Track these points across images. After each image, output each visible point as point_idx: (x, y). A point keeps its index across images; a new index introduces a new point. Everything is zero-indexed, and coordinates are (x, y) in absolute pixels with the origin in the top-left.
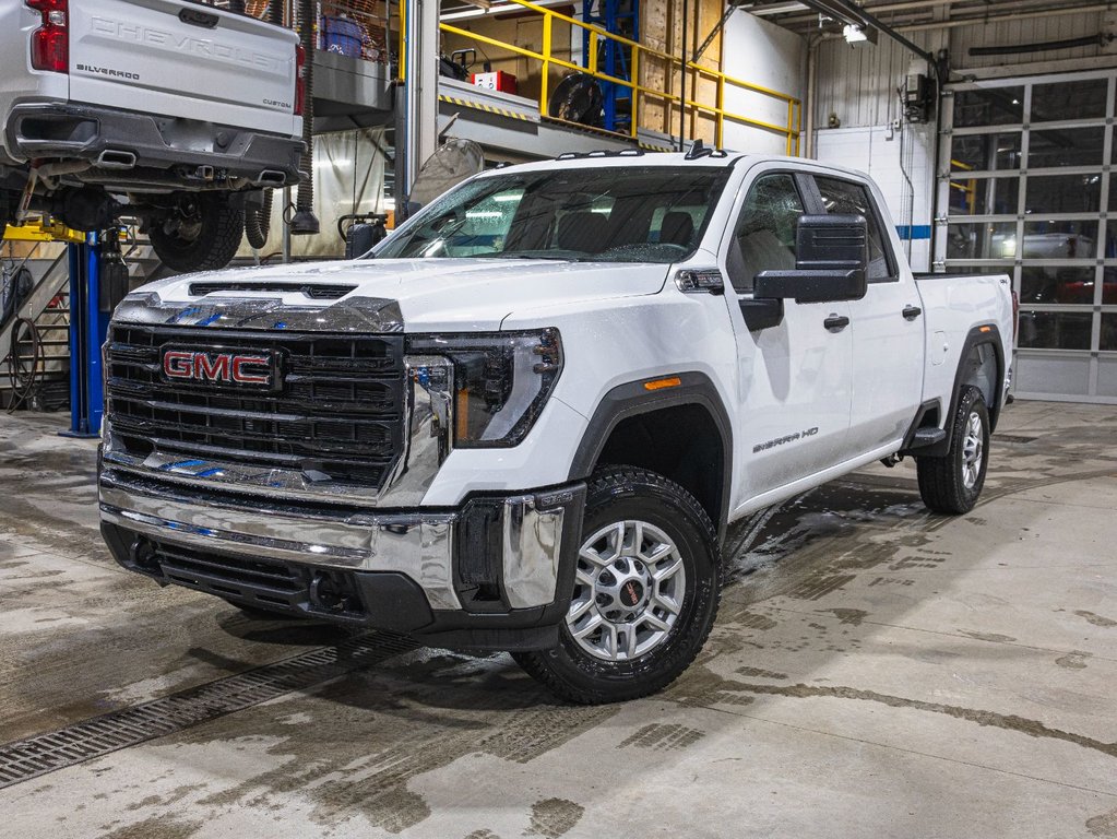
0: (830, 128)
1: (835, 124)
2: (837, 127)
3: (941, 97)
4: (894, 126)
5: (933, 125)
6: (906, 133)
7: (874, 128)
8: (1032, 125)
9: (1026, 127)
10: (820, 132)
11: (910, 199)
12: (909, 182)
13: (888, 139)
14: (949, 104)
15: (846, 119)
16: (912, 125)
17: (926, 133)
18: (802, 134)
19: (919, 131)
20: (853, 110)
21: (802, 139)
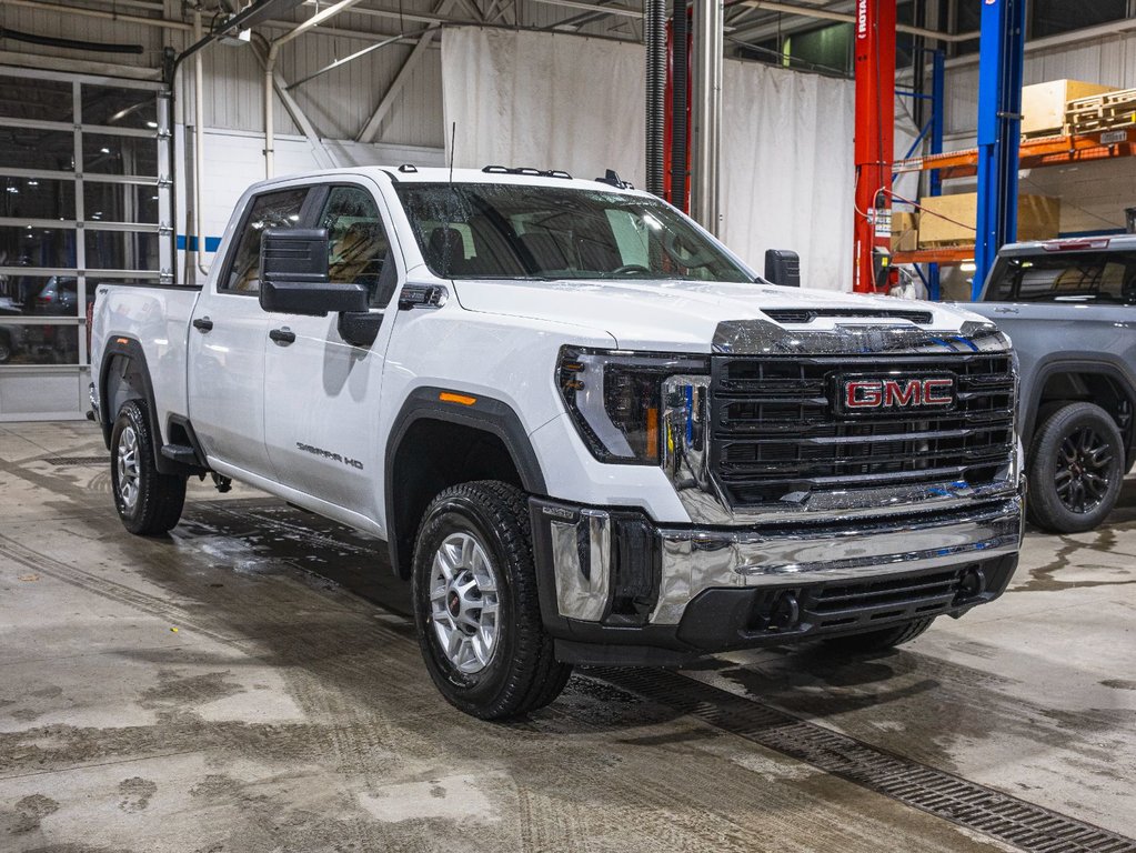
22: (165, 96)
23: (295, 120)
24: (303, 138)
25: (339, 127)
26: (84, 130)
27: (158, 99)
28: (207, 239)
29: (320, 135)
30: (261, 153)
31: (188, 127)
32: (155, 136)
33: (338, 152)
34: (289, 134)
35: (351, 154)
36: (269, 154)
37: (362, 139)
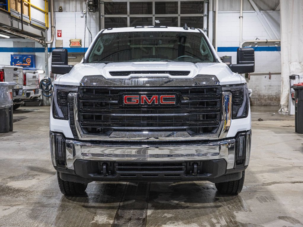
0: (59, 11)
1: (61, 10)
2: (62, 12)
3: (100, 3)
4: (84, 13)
5: (98, 13)
6: (88, 15)
7: (76, 13)
8: (130, 15)
9: (128, 16)
10: (56, 13)
11: (91, 38)
12: (90, 33)
13: (82, 17)
14: (103, 6)
15: (65, 9)
16: (90, 13)
17: (95, 16)
18: (49, 13)
19: (92, 15)
20: (67, 6)
21: (49, 15)
22: (206, 3)
23: (252, 6)
24: (254, 11)
25: (268, 6)
26: (181, 16)
27: (204, 4)
28: (218, 48)
29: (260, 9)
30: (239, 17)
31: (214, 12)
32: (203, 16)
33: (267, 15)
34: (250, 10)
35: (272, 15)
36: (241, 18)
37: (276, 10)
